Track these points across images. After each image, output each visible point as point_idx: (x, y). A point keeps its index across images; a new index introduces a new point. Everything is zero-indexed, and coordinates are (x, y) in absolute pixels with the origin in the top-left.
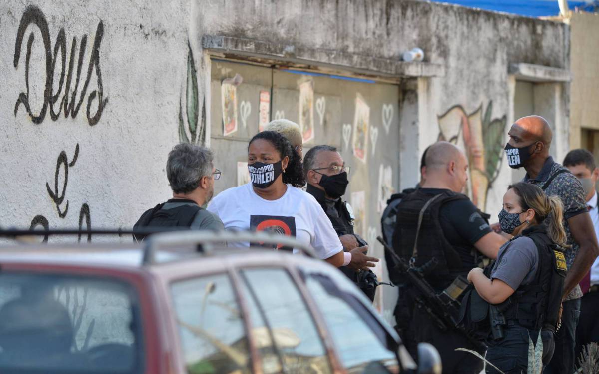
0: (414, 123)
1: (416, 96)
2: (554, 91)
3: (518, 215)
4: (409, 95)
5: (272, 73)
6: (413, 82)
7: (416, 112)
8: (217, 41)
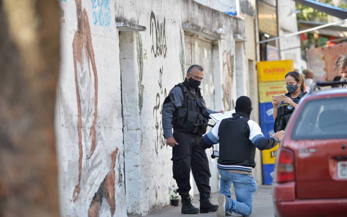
0: (218, 57)
1: (218, 47)
2: (241, 45)
3: (297, 85)
4: (215, 47)
5: (191, 38)
6: (216, 42)
7: (218, 53)
8: (188, 25)
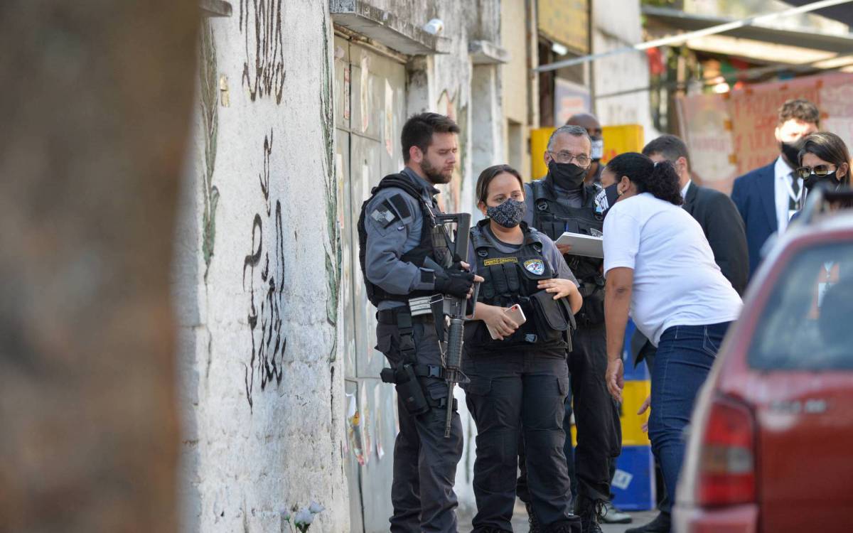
1: (426, 77)
2: (489, 75)
4: (417, 76)
5: (349, 46)
6: (421, 61)
7: (426, 97)
8: (348, 4)
